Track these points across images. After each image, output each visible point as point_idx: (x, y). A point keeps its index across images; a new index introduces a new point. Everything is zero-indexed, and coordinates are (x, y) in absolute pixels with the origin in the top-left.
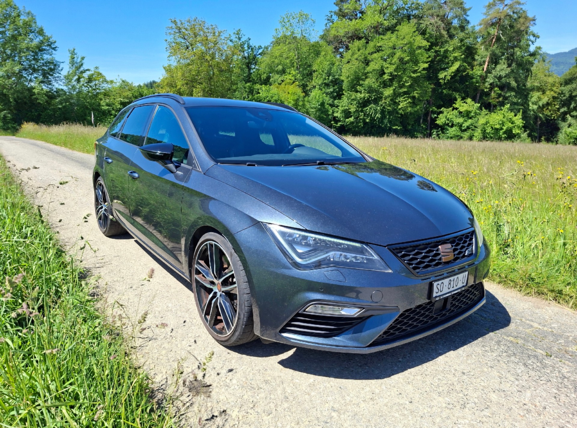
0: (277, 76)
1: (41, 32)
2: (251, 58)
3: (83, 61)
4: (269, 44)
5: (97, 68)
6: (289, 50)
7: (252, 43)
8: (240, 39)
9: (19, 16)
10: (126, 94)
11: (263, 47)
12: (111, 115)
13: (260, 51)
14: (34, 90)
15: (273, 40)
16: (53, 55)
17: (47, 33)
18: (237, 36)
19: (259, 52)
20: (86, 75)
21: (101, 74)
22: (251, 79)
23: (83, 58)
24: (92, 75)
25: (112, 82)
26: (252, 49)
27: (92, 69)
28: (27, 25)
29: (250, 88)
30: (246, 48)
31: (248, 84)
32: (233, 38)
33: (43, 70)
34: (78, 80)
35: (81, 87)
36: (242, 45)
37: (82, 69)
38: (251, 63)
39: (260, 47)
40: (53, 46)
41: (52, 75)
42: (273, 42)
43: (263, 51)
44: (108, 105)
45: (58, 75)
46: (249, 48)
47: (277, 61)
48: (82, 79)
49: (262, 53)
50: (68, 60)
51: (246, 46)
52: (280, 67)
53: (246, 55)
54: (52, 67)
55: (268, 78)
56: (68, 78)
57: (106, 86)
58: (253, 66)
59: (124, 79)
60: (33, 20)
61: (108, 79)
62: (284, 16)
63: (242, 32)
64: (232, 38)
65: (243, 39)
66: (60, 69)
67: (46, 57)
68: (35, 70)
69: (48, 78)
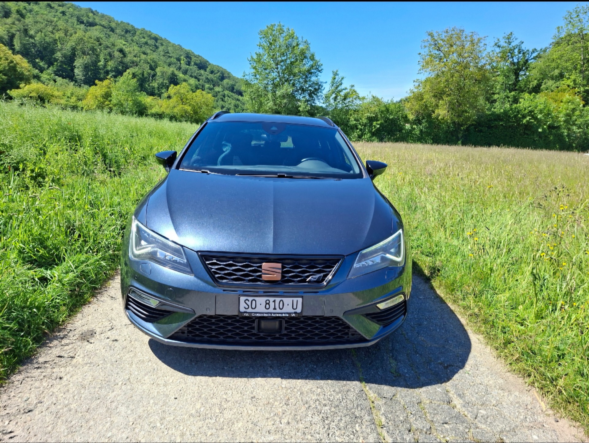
0: (550, 83)
1: (312, 58)
2: (522, 63)
3: (343, 81)
4: (548, 46)
5: (353, 86)
6: (573, 50)
7: (523, 47)
8: (510, 43)
9: (298, 45)
10: (373, 109)
11: (539, 49)
12: (357, 129)
13: (535, 55)
14: (299, 109)
15: (554, 41)
16: (319, 77)
17: (317, 58)
18: (507, 41)
19: (532, 57)
20: (342, 94)
21: (355, 92)
22: (517, 88)
23: (342, 78)
24: (348, 93)
25: (364, 98)
26: (524, 53)
27: (349, 88)
28: (303, 53)
29: (514, 96)
30: (516, 53)
31: (513, 93)
32: (502, 43)
33: (310, 90)
34: (335, 99)
35: (337, 104)
36: (511, 51)
37: (339, 88)
38: (521, 70)
39: (534, 51)
40: (320, 69)
41: (316, 95)
42: (553, 43)
43: (539, 54)
44: (355, 120)
45: (320, 94)
46: (519, 53)
47: (553, 65)
48: (339, 98)
49: (537, 57)
50: (330, 80)
51: (516, 51)
52: (557, 72)
53: (516, 61)
54: (317, 87)
55: (539, 86)
56: (327, 97)
57: (358, 102)
58: (522, 73)
59: (374, 96)
60: (308, 49)
61: (361, 96)
62: (572, 11)
63: (513, 36)
64: (500, 44)
65: (513, 44)
66: (323, 88)
67: (314, 79)
68: (303, 91)
69: (313, 97)
